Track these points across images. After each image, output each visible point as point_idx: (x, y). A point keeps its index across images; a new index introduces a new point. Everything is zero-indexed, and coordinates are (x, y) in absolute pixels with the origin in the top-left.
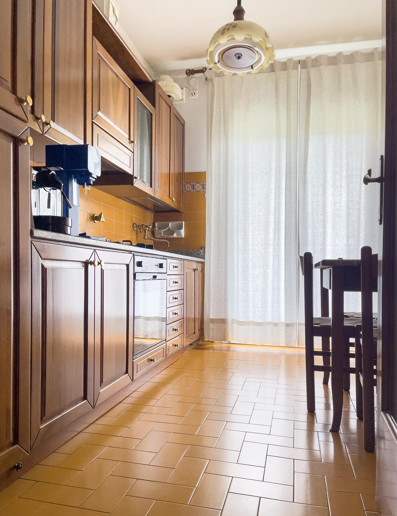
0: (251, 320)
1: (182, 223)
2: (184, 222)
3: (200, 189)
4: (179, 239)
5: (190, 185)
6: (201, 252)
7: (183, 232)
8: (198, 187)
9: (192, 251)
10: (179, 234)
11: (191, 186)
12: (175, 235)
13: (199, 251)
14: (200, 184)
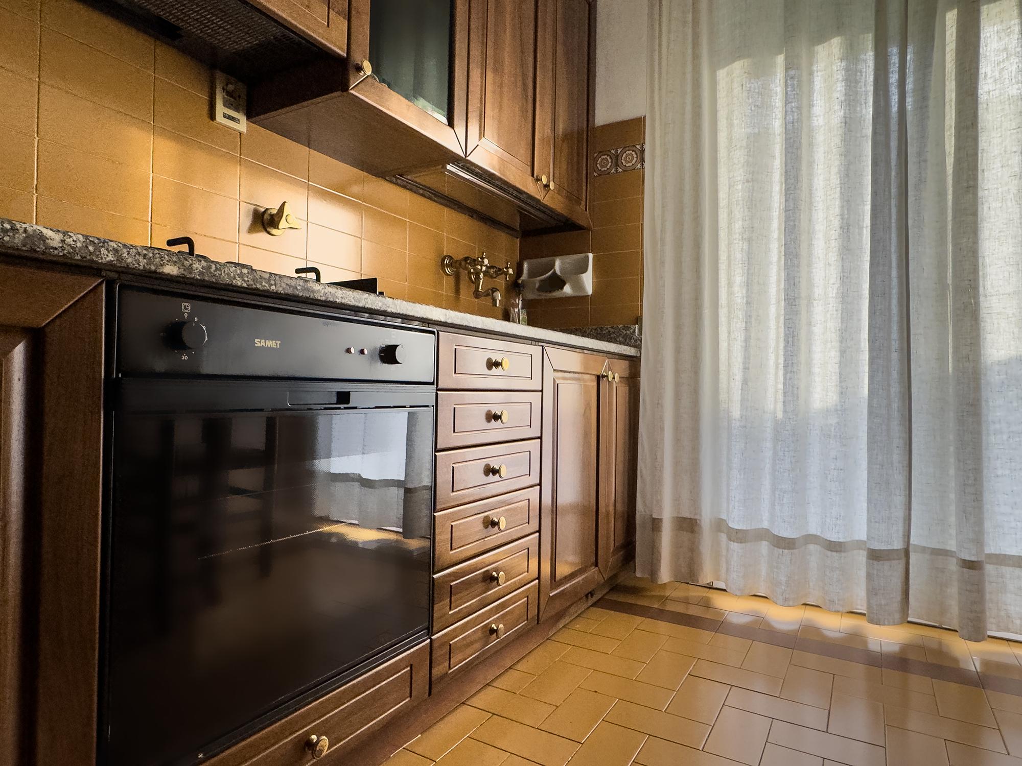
0: (765, 525)
1: (588, 257)
2: (591, 256)
3: (633, 162)
4: (580, 300)
5: (608, 155)
6: (635, 330)
7: (588, 281)
8: (629, 159)
9: (612, 330)
10: (578, 285)
11: (611, 158)
12: (567, 289)
13: (628, 328)
14: (633, 151)
